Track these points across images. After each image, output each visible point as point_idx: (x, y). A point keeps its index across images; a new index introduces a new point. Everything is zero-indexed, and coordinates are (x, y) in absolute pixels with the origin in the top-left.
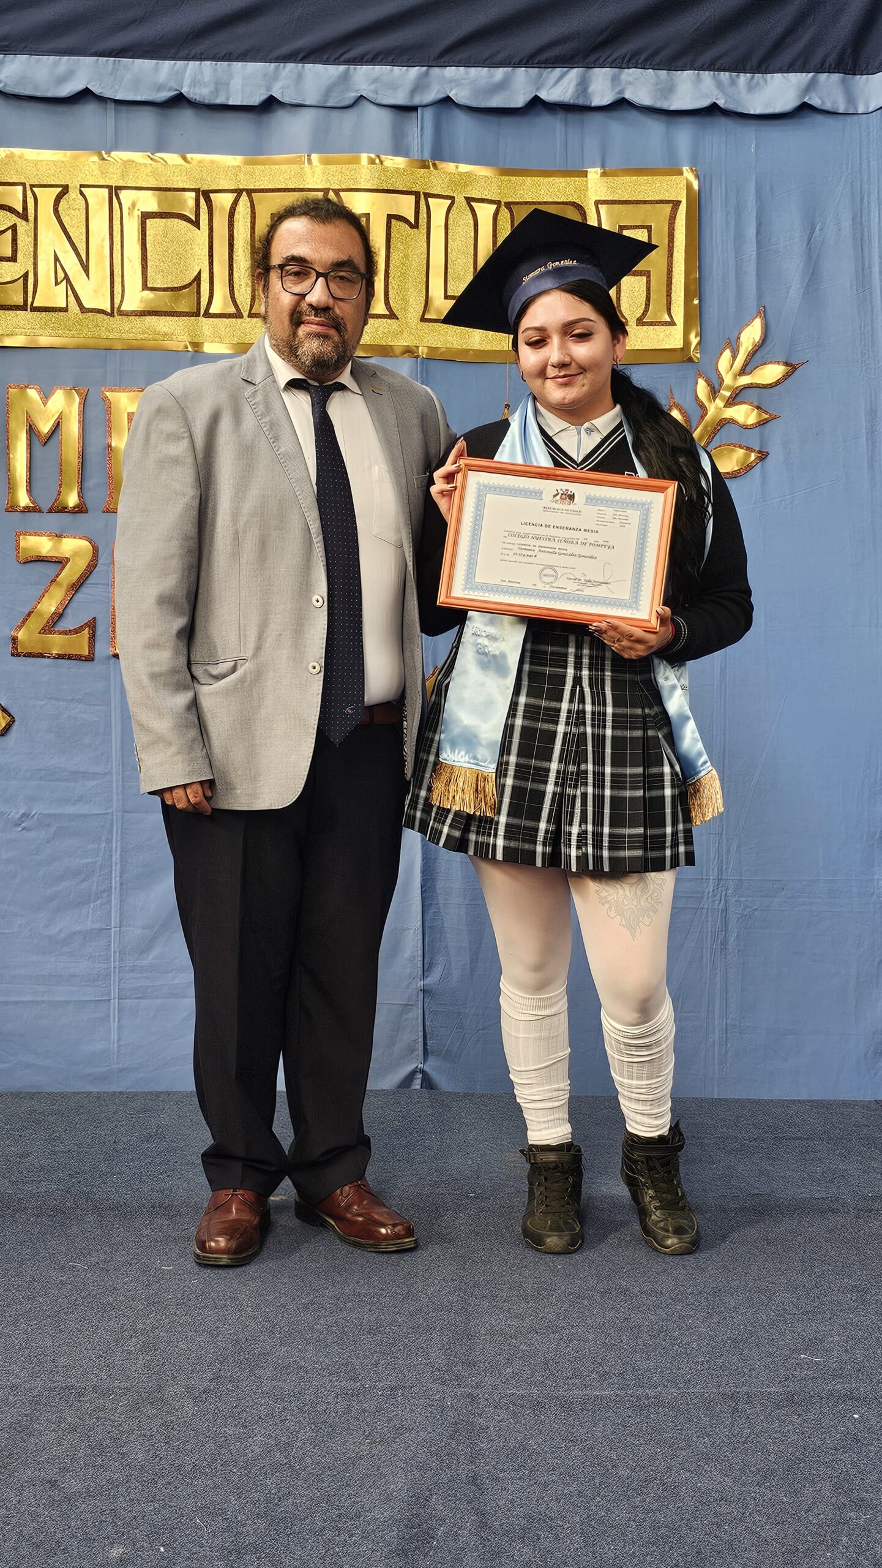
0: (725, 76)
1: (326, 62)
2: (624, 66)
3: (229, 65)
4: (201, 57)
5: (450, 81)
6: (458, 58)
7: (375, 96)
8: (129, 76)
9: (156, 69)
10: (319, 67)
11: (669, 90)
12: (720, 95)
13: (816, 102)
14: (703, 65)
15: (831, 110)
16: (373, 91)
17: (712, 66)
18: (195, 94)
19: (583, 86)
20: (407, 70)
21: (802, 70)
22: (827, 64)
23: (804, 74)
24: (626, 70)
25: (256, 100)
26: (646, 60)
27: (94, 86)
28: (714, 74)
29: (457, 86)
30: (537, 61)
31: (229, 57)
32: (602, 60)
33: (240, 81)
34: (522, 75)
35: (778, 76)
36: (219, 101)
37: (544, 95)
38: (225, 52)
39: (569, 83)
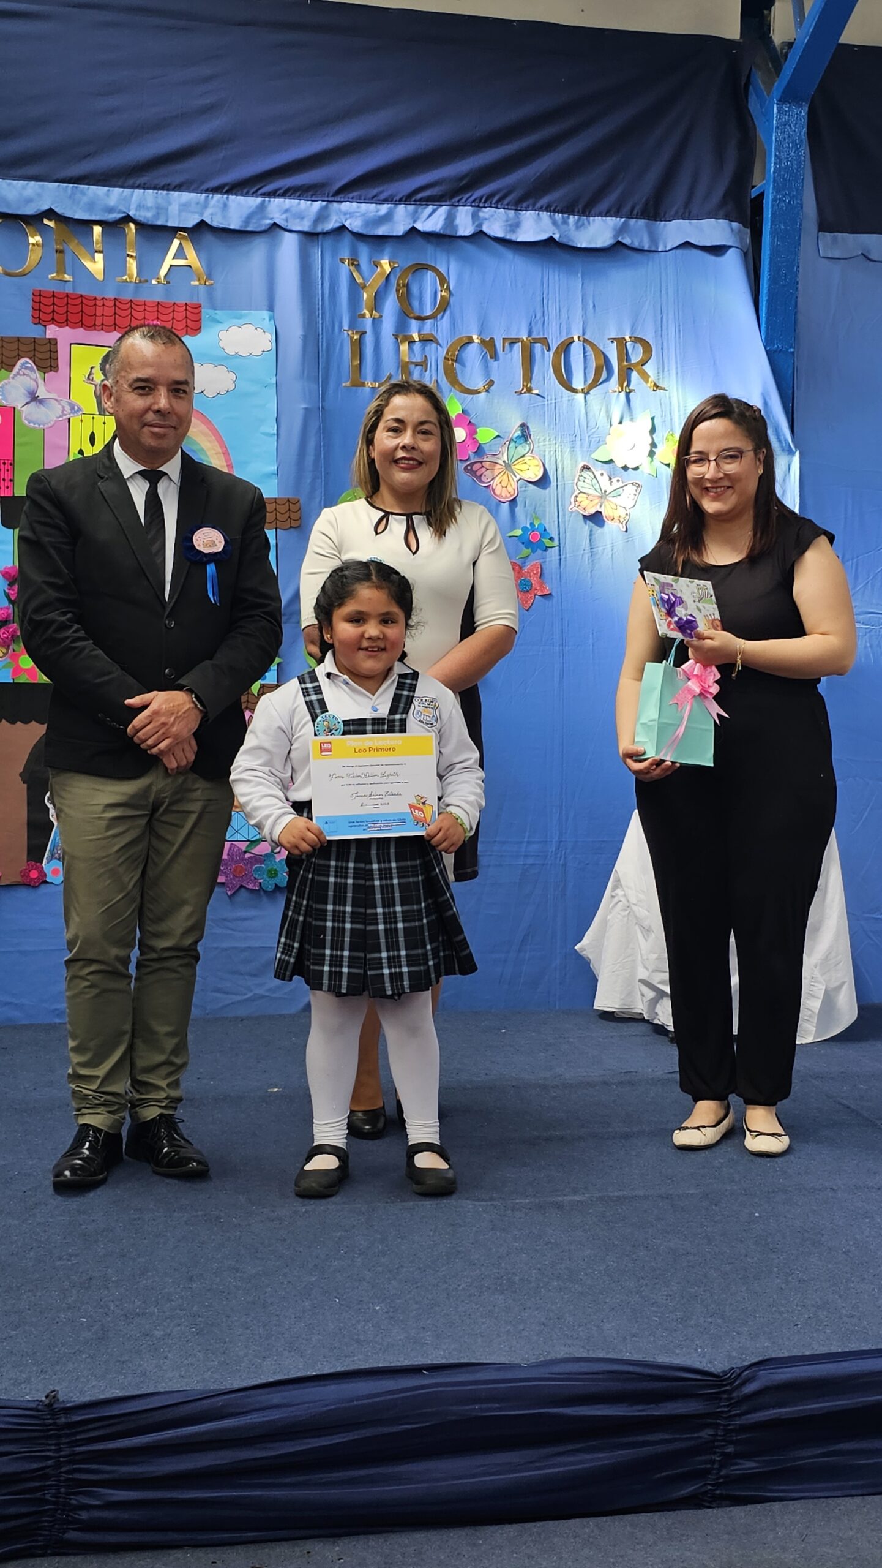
0: (558, 216)
1: (247, 195)
2: (481, 205)
3: (168, 194)
4: (144, 187)
5: (345, 214)
6: (351, 195)
7: (286, 224)
8: (85, 199)
9: (107, 195)
10: (240, 198)
11: (515, 226)
12: (556, 231)
13: (627, 241)
14: (541, 208)
15: (639, 248)
16: (283, 220)
17: (547, 208)
18: (140, 216)
19: (450, 219)
20: (311, 204)
21: (617, 214)
22: (635, 212)
23: (618, 219)
24: (484, 209)
25: (190, 223)
26: (497, 202)
27: (56, 207)
28: (550, 216)
29: (350, 217)
30: (413, 199)
31: (167, 187)
32: (463, 200)
33: (177, 207)
34: (402, 211)
35: (598, 219)
36: (159, 223)
37: (419, 226)
38: (163, 184)
39: (439, 218)
